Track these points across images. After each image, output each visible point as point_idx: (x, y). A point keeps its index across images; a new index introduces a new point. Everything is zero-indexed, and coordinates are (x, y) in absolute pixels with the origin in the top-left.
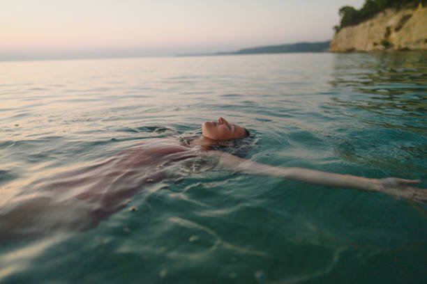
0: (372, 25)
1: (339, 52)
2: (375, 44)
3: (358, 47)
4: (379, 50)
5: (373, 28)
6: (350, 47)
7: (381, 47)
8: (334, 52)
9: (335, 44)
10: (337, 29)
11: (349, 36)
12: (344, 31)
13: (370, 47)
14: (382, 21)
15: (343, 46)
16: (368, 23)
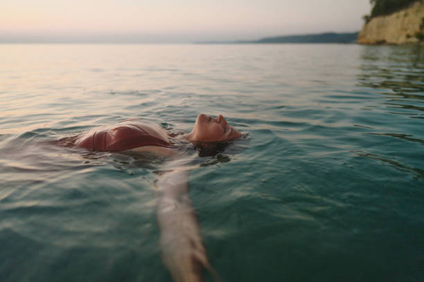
0: (406, 15)
1: (368, 44)
2: (408, 36)
3: (389, 39)
4: (411, 43)
5: (407, 19)
6: (381, 38)
7: (414, 40)
8: (362, 44)
9: (363, 36)
10: (368, 19)
11: (380, 27)
12: (375, 21)
13: (402, 39)
14: (418, 11)
15: (372, 37)
16: (402, 13)
